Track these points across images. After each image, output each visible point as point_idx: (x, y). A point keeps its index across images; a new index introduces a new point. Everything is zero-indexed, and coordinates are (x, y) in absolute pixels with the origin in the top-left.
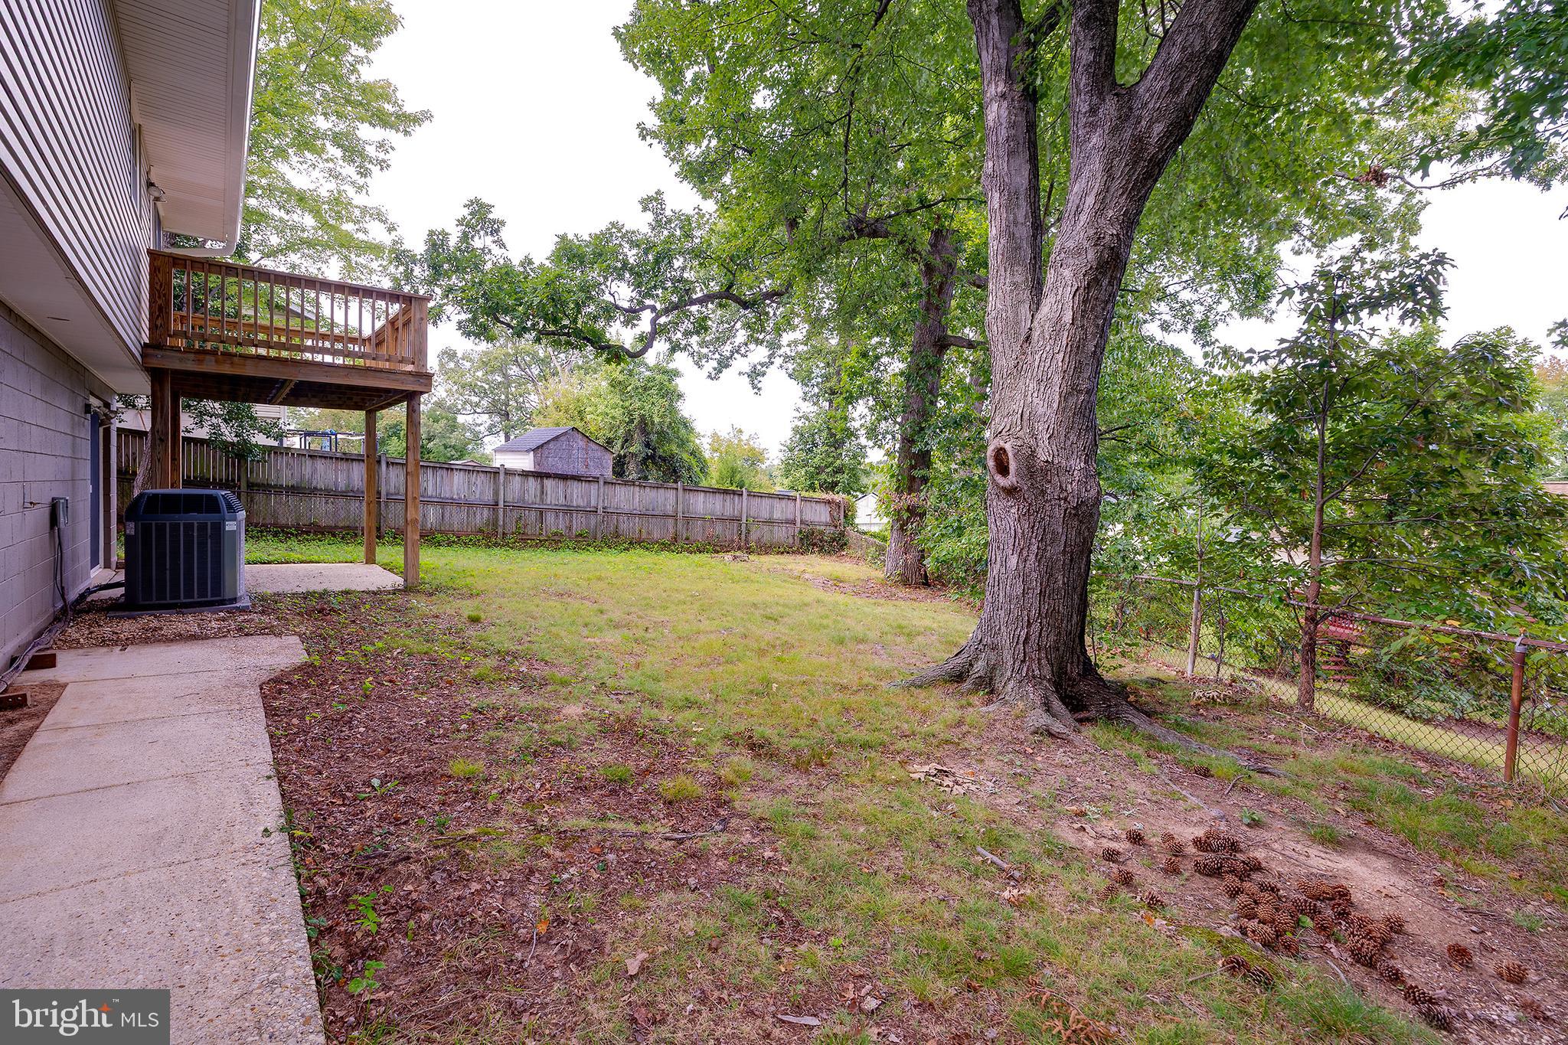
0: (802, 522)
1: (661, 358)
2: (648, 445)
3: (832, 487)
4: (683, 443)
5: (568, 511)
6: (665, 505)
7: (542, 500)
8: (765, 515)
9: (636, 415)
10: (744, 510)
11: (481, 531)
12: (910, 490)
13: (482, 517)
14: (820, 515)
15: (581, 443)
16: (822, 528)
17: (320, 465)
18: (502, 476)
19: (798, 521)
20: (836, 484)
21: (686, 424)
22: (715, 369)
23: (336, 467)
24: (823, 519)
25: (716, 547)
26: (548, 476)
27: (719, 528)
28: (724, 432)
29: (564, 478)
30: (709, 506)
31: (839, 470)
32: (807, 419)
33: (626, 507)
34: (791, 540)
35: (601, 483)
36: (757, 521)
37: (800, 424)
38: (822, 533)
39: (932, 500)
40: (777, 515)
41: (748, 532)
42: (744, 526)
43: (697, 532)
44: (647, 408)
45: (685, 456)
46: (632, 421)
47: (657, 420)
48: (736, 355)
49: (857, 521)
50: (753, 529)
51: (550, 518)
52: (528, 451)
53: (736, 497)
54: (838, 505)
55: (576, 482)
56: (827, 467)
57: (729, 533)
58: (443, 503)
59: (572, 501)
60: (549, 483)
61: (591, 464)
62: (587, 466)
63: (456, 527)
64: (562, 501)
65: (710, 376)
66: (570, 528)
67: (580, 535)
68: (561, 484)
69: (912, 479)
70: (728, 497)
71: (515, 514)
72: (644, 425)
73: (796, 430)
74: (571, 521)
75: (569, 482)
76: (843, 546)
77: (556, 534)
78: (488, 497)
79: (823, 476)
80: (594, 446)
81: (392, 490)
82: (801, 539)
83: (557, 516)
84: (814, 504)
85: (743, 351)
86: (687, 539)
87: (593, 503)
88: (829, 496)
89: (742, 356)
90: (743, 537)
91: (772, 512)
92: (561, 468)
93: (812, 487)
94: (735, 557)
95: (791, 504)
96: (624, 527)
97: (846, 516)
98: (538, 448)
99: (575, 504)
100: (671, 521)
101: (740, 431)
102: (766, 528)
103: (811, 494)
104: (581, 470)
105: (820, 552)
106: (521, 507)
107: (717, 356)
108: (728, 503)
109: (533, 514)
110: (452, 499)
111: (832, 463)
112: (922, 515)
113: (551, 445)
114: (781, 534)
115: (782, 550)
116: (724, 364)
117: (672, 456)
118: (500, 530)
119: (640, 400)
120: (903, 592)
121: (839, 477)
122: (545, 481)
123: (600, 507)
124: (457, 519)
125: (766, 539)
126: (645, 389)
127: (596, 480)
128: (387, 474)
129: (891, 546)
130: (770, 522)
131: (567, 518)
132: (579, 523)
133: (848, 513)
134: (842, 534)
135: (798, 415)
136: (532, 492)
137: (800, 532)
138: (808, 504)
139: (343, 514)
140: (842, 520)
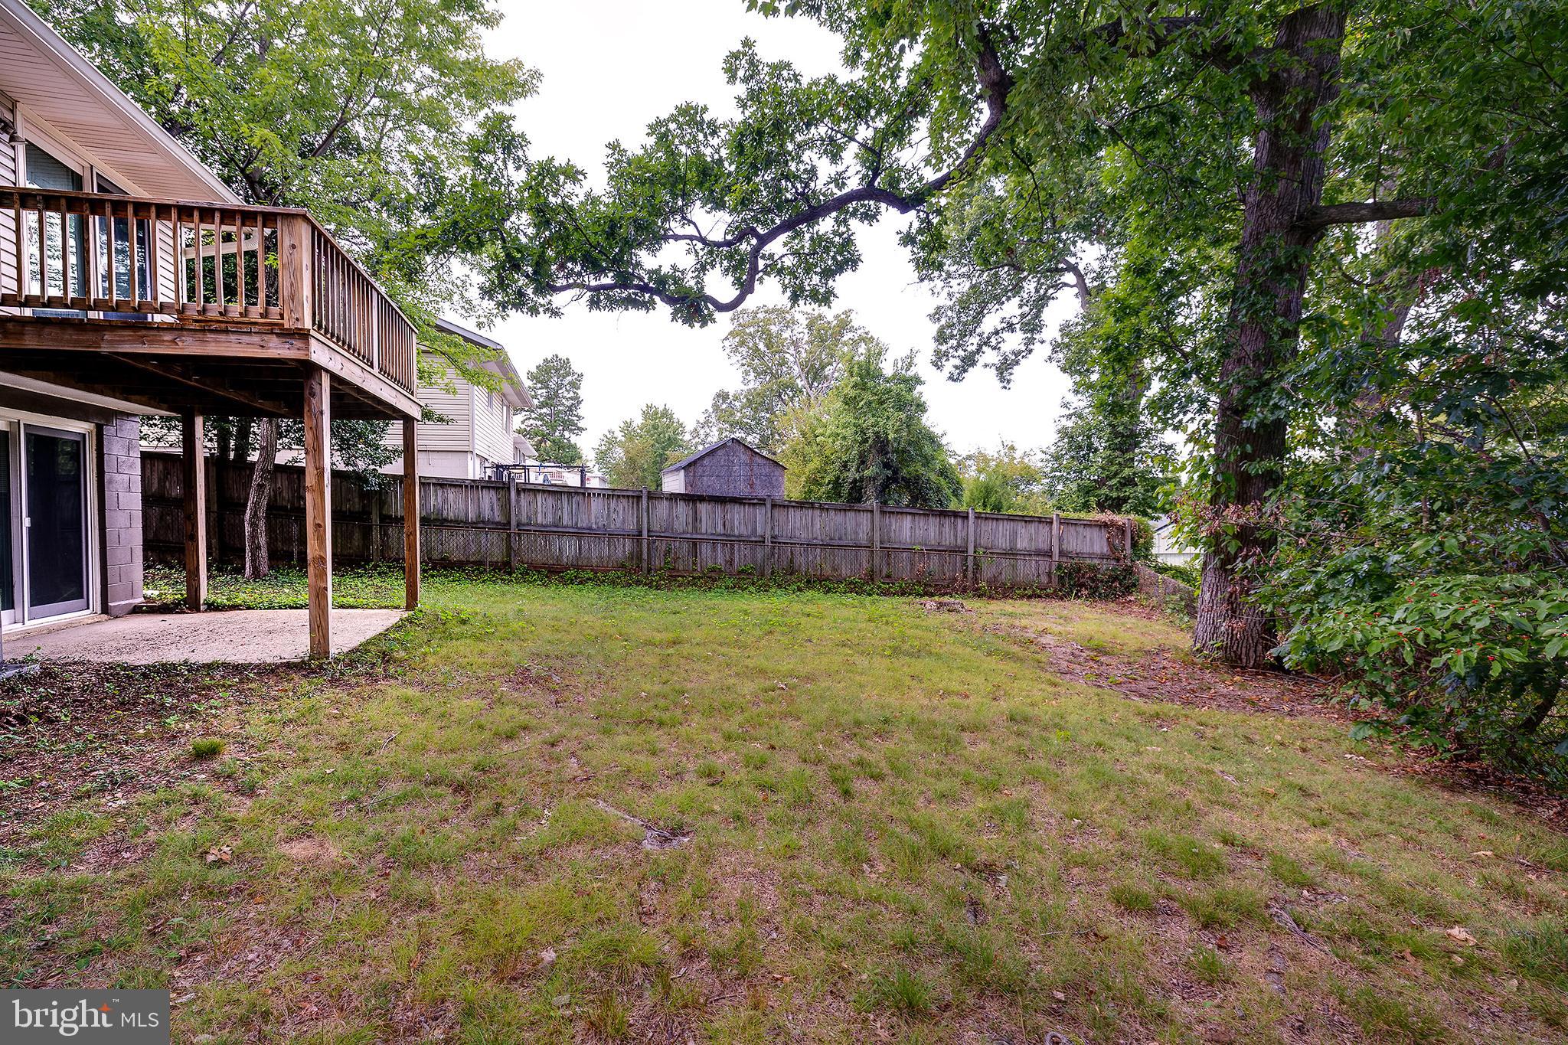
0: (1062, 553)
1: (899, 365)
2: (886, 466)
3: (1117, 505)
4: (927, 461)
5: (729, 541)
6: (856, 533)
7: (695, 528)
8: (1003, 543)
9: (870, 433)
10: (971, 538)
11: (623, 566)
12: (1242, 499)
13: (623, 549)
14: (1092, 545)
15: (743, 457)
16: (1097, 562)
17: (451, 494)
18: (644, 501)
19: (1056, 551)
20: (1125, 500)
21: (932, 439)
22: (956, 367)
23: (467, 497)
24: (1097, 549)
25: (928, 587)
26: (701, 499)
27: (934, 563)
28: (992, 449)
29: (721, 500)
30: (919, 533)
31: (1129, 482)
32: (1080, 416)
33: (803, 536)
34: (1044, 579)
35: (769, 506)
36: (990, 552)
37: (1070, 424)
38: (1093, 569)
39: (1291, 517)
40: (1022, 544)
41: (977, 567)
42: (970, 559)
43: (902, 567)
44: (881, 424)
45: (933, 477)
46: (865, 441)
47: (891, 436)
48: (984, 348)
49: (1154, 551)
50: (985, 564)
51: (705, 550)
52: (677, 470)
53: (959, 521)
54: (1122, 529)
55: (737, 506)
56: (1109, 478)
57: (952, 568)
58: (579, 534)
59: (732, 529)
60: (704, 508)
61: (758, 482)
62: (751, 486)
63: (594, 562)
64: (720, 529)
65: (951, 378)
66: (731, 562)
67: (743, 571)
68: (718, 509)
69: (1245, 479)
70: (947, 521)
71: (662, 546)
72: (882, 445)
73: (1064, 433)
74: (732, 554)
75: (728, 507)
76: (1128, 590)
77: (713, 570)
78: (631, 526)
79: (1104, 490)
80: (760, 461)
81: (524, 520)
82: (1061, 578)
83: (714, 549)
84: (1081, 529)
85: (993, 341)
86: (888, 576)
87: (759, 531)
88: (1107, 516)
89: (994, 348)
90: (970, 574)
91: (1013, 540)
92: (718, 488)
93: (1086, 506)
94: (941, 605)
95: (1044, 530)
96: (800, 560)
97: (1134, 545)
98: (689, 465)
99: (736, 532)
100: (864, 554)
101: (1012, 448)
102: (1005, 562)
103: (1083, 515)
104: (742, 489)
105: (1091, 595)
106: (669, 536)
107: (961, 353)
108: (947, 529)
109: (685, 546)
110: (590, 528)
111: (1116, 474)
112: (1269, 544)
113: (706, 462)
114: (1028, 570)
115: (1030, 592)
116: (969, 361)
117: (918, 477)
118: (645, 565)
119: (873, 416)
120: (1226, 684)
121: (1128, 491)
122: (698, 505)
123: (768, 536)
124: (596, 551)
125: (1006, 576)
126: (882, 403)
127: (762, 502)
128: (518, 501)
129: (1204, 595)
130: (1012, 553)
131: (727, 550)
132: (742, 556)
133: (1140, 543)
134: (1129, 571)
135: (1067, 412)
136: (683, 519)
137: (1059, 567)
138: (1072, 528)
139: (473, 548)
140: (1129, 551)
